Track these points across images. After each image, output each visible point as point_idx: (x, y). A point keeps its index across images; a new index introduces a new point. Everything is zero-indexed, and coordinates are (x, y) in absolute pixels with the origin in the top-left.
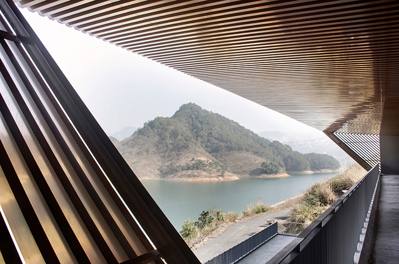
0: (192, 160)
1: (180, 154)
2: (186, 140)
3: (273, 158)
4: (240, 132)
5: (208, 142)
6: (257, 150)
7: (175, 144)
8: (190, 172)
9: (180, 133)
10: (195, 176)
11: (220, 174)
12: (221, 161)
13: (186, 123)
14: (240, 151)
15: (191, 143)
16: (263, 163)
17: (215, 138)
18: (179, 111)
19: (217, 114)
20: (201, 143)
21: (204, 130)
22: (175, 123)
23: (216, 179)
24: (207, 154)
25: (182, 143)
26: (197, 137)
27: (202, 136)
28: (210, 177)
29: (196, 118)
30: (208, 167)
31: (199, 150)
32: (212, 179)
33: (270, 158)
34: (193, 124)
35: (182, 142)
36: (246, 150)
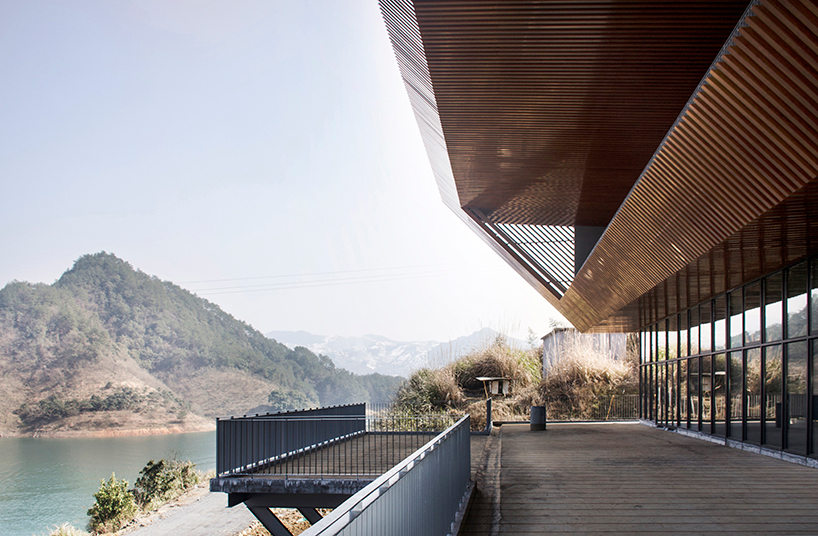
0: (107, 387)
1: (75, 373)
2: (91, 340)
3: (295, 384)
4: (223, 325)
5: (146, 345)
6: (260, 367)
7: (62, 350)
8: (99, 416)
9: (76, 324)
10: (112, 425)
11: (175, 418)
12: (178, 391)
13: (90, 300)
14: (222, 367)
15: (103, 347)
16: (273, 393)
17: (164, 338)
18: (73, 271)
19: (170, 284)
20: (130, 348)
21: (137, 318)
22: (61, 297)
23: (165, 430)
24: (145, 373)
25: (79, 348)
26: (119, 334)
27: (132, 332)
28: (151, 425)
29: (117, 291)
30: (145, 403)
31: (125, 364)
32: (157, 430)
33: (289, 384)
34: (109, 304)
35: (81, 344)
36: (237, 366)
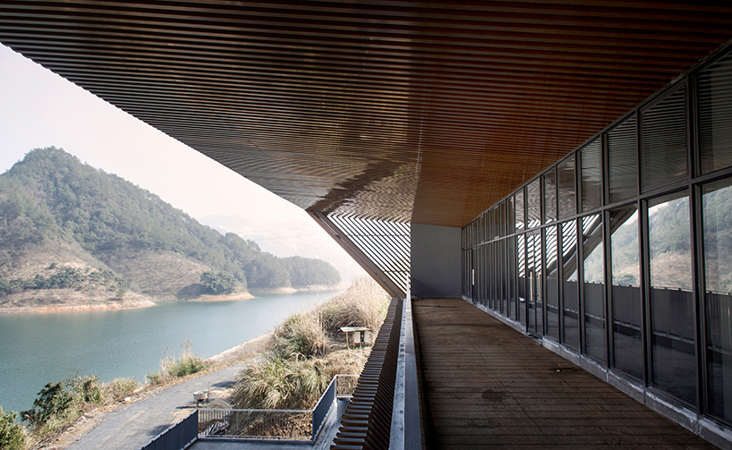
0: (51, 267)
1: (21, 254)
2: (37, 225)
3: (225, 265)
4: (163, 213)
5: (90, 230)
6: (195, 250)
7: (9, 233)
8: (42, 293)
9: (24, 210)
10: (54, 302)
11: (114, 295)
12: (119, 270)
13: (39, 189)
14: (160, 250)
15: (48, 231)
16: (205, 274)
17: (107, 224)
18: (23, 162)
19: (114, 176)
20: (75, 232)
21: (82, 205)
22: (11, 186)
23: (104, 306)
24: (88, 255)
25: (26, 232)
26: (65, 219)
27: (78, 218)
28: (91, 302)
29: (65, 181)
30: (87, 283)
31: (69, 247)
32: (96, 307)
33: (220, 265)
34: (57, 192)
35: (27, 229)
36: (173, 249)
